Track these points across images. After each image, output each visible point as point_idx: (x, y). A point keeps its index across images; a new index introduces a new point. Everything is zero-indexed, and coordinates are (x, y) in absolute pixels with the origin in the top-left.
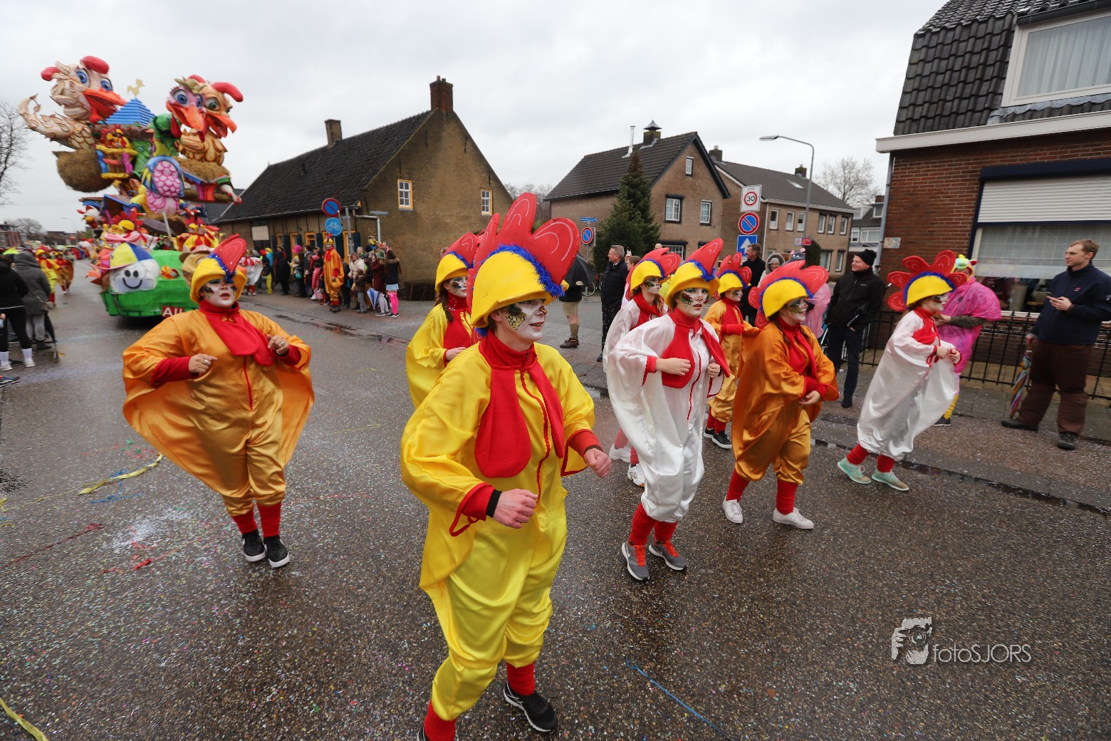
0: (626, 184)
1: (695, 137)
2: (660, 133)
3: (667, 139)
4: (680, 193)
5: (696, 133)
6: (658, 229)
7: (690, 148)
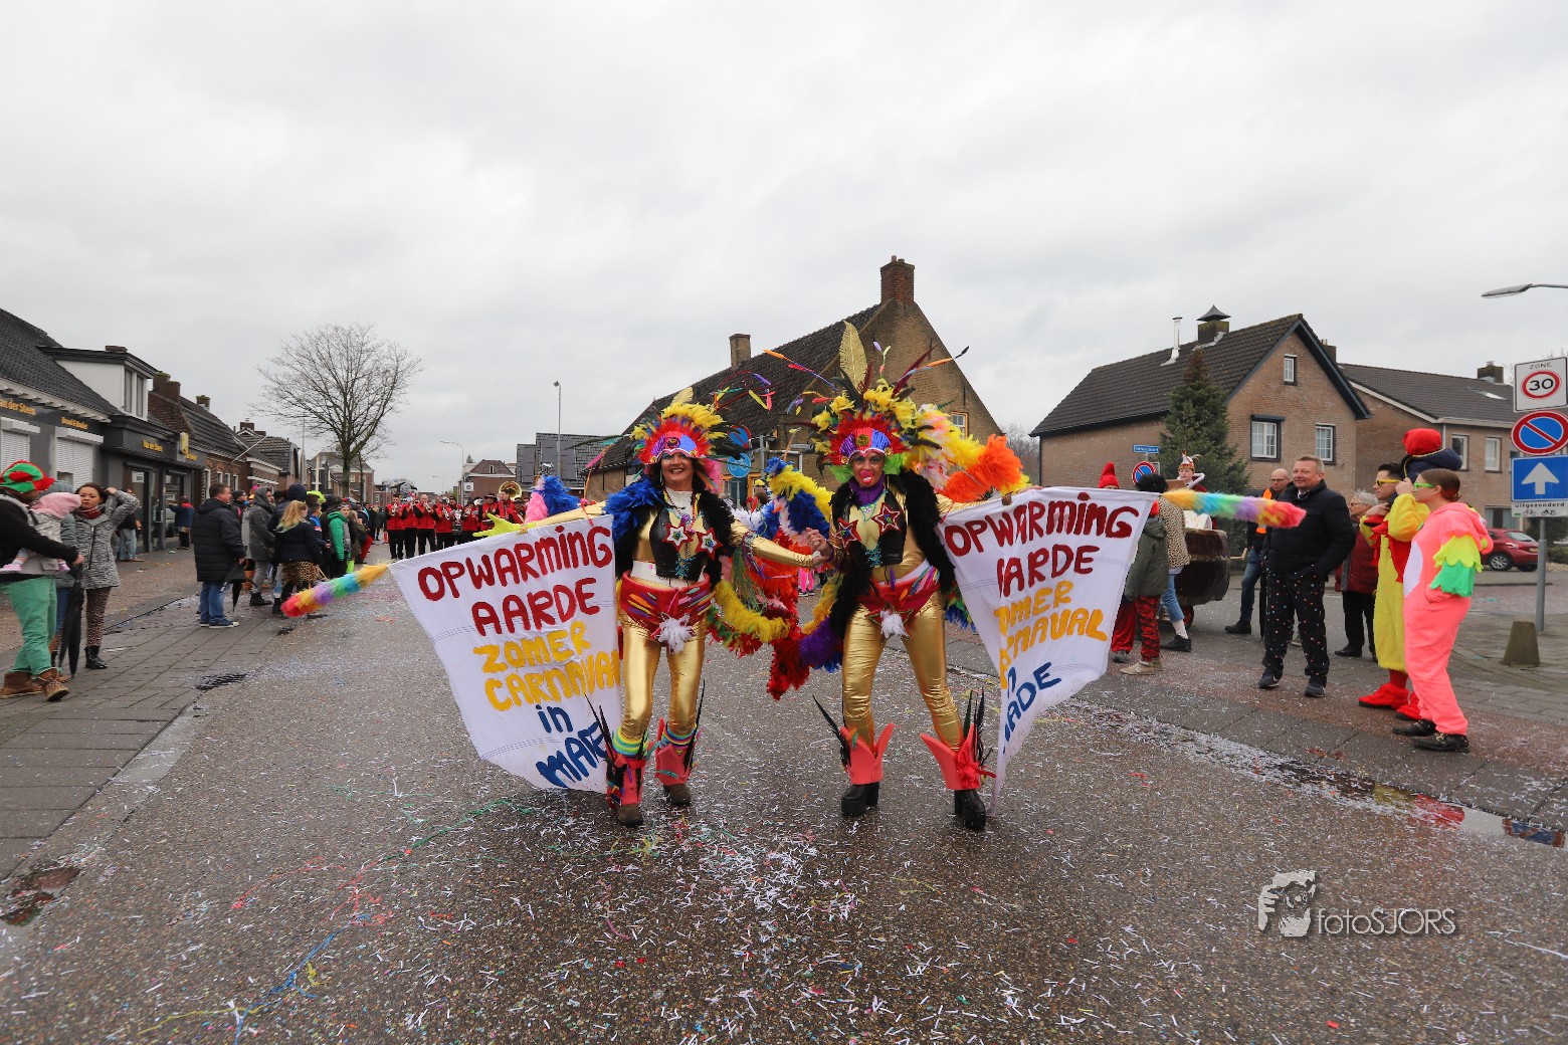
0: (1182, 400)
1: (1299, 322)
2: (1227, 323)
3: (1243, 330)
4: (1275, 413)
5: (1300, 316)
6: (1243, 467)
7: (1291, 340)
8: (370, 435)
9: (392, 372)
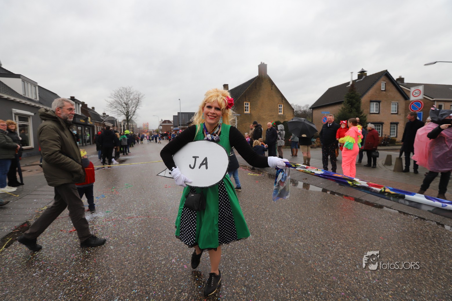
0: (347, 97)
1: (386, 72)
2: (366, 73)
3: (370, 75)
4: (378, 99)
5: (386, 71)
6: (365, 117)
7: (383, 78)
8: (133, 115)
9: (138, 99)
